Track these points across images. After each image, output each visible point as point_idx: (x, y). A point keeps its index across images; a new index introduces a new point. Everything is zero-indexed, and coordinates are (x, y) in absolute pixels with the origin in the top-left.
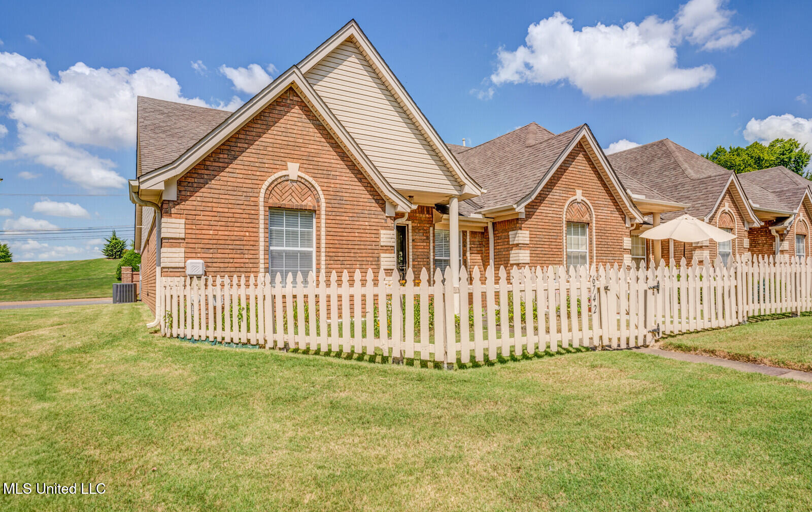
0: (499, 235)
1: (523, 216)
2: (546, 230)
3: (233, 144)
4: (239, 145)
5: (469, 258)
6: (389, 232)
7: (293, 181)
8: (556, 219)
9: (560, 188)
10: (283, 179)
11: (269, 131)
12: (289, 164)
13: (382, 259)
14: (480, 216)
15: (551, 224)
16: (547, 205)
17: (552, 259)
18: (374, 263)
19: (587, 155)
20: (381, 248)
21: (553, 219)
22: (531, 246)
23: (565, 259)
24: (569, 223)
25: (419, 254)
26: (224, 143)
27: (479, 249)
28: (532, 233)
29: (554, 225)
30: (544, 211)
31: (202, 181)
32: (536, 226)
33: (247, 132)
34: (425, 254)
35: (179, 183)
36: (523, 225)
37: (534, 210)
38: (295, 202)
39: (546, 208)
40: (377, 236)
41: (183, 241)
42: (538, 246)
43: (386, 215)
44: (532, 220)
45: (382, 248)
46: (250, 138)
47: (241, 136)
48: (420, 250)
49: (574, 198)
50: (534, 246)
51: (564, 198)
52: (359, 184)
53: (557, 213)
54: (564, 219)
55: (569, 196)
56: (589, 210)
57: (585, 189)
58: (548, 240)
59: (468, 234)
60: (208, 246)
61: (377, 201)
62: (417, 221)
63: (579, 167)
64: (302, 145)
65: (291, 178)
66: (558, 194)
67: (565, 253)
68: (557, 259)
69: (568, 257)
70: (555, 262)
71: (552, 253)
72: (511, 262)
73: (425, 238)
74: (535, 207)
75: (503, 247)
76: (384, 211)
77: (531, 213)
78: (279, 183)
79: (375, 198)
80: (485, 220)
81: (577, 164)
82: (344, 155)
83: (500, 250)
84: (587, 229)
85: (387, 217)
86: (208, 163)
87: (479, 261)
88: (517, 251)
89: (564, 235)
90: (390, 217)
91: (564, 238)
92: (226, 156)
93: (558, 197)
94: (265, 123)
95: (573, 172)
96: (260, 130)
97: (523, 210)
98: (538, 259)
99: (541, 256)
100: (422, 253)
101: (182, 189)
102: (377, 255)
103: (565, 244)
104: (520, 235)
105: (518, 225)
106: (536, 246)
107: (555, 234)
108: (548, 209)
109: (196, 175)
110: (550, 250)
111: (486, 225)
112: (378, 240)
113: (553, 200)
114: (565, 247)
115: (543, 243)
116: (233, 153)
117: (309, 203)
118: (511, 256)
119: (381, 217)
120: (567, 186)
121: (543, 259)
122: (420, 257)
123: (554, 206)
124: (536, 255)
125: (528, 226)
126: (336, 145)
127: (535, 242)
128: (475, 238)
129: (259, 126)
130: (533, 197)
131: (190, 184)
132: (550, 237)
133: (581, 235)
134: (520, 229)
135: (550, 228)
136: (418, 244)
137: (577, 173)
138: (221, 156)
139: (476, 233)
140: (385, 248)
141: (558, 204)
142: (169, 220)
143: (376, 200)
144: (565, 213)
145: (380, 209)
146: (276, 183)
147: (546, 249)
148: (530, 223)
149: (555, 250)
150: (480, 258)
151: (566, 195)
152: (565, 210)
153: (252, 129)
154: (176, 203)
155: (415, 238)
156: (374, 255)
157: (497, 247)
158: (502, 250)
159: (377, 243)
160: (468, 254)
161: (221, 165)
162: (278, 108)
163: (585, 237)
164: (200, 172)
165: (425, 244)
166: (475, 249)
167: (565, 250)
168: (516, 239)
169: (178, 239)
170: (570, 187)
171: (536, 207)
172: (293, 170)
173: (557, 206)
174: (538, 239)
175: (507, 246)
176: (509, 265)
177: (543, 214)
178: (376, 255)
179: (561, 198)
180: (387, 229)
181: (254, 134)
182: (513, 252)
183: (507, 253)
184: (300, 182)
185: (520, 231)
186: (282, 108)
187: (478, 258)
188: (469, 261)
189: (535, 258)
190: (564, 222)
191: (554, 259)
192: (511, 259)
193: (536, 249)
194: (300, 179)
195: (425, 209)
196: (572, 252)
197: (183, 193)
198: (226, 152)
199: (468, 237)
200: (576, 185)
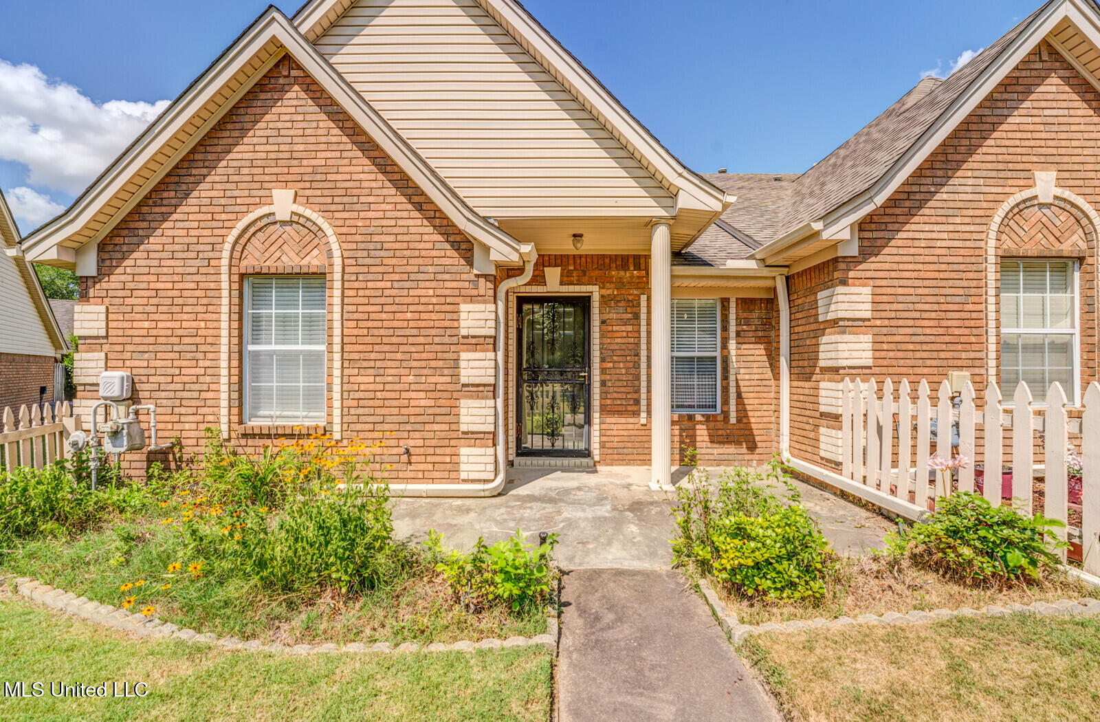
0: (800, 301)
1: (854, 250)
2: (926, 283)
3: (183, 172)
4: (194, 172)
5: (733, 352)
6: (481, 307)
7: (283, 223)
8: (962, 252)
9: (977, 173)
10: (265, 221)
11: (245, 139)
12: (276, 193)
13: (463, 364)
14: (752, 264)
15: (944, 267)
16: (933, 219)
17: (949, 355)
18: (446, 372)
19: (1078, 75)
20: (462, 341)
21: (953, 251)
22: (878, 323)
23: (992, 355)
24: (1008, 262)
25: (616, 347)
26: (171, 171)
27: (760, 334)
28: (879, 291)
29: (956, 267)
30: (922, 235)
31: (135, 240)
32: (893, 274)
33: (208, 148)
34: (631, 347)
35: (102, 247)
36: (851, 274)
37: (887, 235)
38: (290, 260)
39: (927, 228)
40: (455, 316)
41: (105, 341)
42: (901, 323)
43: (476, 272)
44: (880, 258)
45: (466, 341)
46: (213, 157)
47: (198, 156)
48: (619, 340)
49: (1027, 193)
50: (886, 322)
51: (991, 197)
52: (416, 214)
53: (967, 236)
54: (991, 251)
55: (1007, 190)
56: (1084, 221)
57: (1065, 167)
58: (936, 307)
59: (733, 305)
60: (141, 348)
61: (456, 246)
62: (613, 286)
63: (1047, 112)
64: (304, 155)
65: (278, 217)
66: (969, 189)
67: (992, 339)
68: (964, 355)
69: (1005, 347)
70: (959, 363)
71: (947, 339)
72: (822, 363)
73: (630, 316)
74: (890, 227)
75: (807, 328)
76: (470, 263)
77: (879, 243)
78: (260, 230)
79: (451, 239)
80: (766, 272)
81: (1036, 104)
82: (384, 164)
83: (800, 336)
84: (1077, 275)
85: (478, 276)
86: (145, 209)
87: (759, 358)
88: (834, 338)
89: (992, 292)
90: (485, 276)
91: (992, 300)
92: (172, 194)
93: (970, 197)
94: (238, 126)
95: (1022, 127)
96: (230, 141)
97: (846, 235)
98: (900, 354)
99: (911, 347)
100: (623, 347)
101: (106, 256)
102: (455, 356)
103: (992, 316)
104: (840, 298)
105: (836, 275)
106: (894, 323)
107: (961, 292)
108: (936, 228)
109: (126, 232)
110: (941, 331)
111: (769, 283)
112: (455, 324)
113: (951, 204)
114: (992, 324)
115: (917, 315)
116: (184, 187)
117: (314, 261)
118: (822, 348)
119: (464, 277)
120: (1001, 166)
121: (918, 355)
122: (618, 353)
123: (958, 220)
124: (893, 346)
125: (869, 274)
126: (368, 146)
127: (893, 315)
128: (751, 311)
129: (227, 134)
130: (880, 199)
131: (118, 248)
132: (942, 299)
133: (1053, 290)
134: (844, 282)
135: (942, 275)
136: (615, 328)
137: (1042, 128)
138: (165, 194)
139: (752, 301)
140: (473, 341)
141: (971, 212)
142: (87, 308)
143: (452, 243)
144: (993, 235)
145: (462, 262)
146: (252, 230)
147: (928, 331)
148: (873, 266)
149: (957, 331)
150: (763, 352)
151: (999, 190)
152: (994, 227)
153: (216, 141)
154: (95, 280)
155: (606, 317)
156: (446, 356)
157: (796, 329)
158: (805, 335)
159: (453, 332)
160: (732, 345)
161: (164, 209)
162: (263, 96)
163: (1068, 295)
164: (132, 225)
165: (630, 328)
166: (751, 334)
167: (992, 332)
168: (833, 307)
169: (97, 337)
170: (1011, 166)
171: (896, 226)
172: (283, 202)
173: (967, 220)
174: (900, 307)
175: (813, 327)
176: (818, 370)
177: (917, 243)
178: (450, 355)
179: (981, 197)
180: (478, 302)
181: (219, 149)
182: (824, 339)
183: (814, 341)
184: (297, 223)
185: (840, 289)
186: (269, 95)
187: (757, 352)
188: (734, 359)
189: (891, 354)
190: (992, 259)
191: (956, 355)
192: (821, 355)
193: (894, 330)
194: (295, 218)
195: (631, 260)
196: (1019, 335)
197: (108, 263)
198: (172, 187)
199: (733, 310)
200: (1035, 159)
